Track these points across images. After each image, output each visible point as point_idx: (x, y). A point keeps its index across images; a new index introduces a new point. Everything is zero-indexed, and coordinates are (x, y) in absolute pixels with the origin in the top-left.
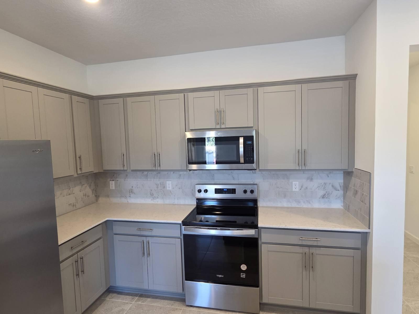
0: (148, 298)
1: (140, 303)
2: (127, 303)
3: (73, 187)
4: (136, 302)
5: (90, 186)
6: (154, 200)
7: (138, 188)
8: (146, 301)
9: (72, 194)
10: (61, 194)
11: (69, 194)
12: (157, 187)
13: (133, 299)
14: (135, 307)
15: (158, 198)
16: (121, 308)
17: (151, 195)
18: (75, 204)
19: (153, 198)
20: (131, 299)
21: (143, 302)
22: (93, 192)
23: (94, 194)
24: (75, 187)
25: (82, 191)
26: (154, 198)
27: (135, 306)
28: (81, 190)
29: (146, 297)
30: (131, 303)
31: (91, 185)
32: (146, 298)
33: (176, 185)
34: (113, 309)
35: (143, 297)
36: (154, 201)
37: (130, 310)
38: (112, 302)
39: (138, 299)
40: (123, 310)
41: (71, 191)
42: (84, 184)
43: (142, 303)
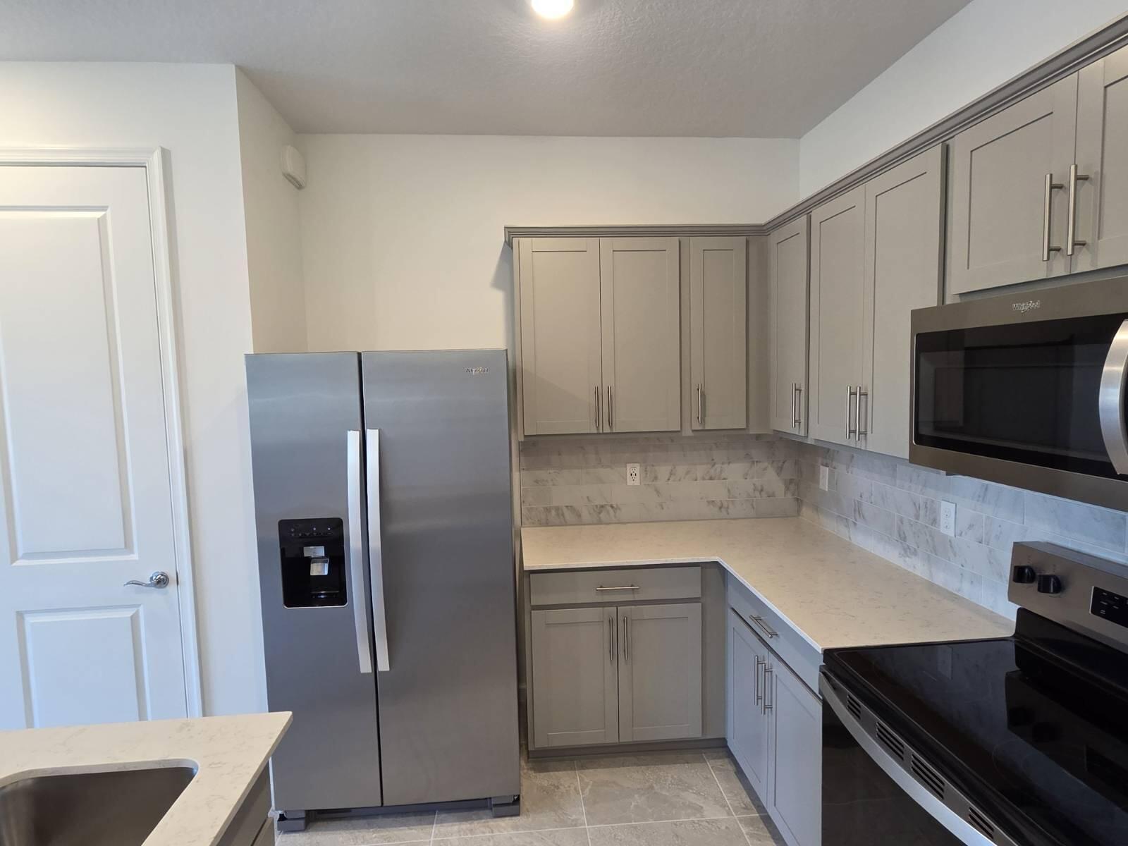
0: (773, 839)
1: (744, 830)
2: (724, 806)
3: (723, 464)
4: (741, 820)
5: (779, 470)
6: (907, 559)
7: (871, 503)
8: (760, 840)
9: (719, 479)
10: (688, 473)
11: (711, 479)
12: (917, 517)
13: (746, 808)
14: (723, 828)
15: (915, 553)
16: (701, 805)
17: (900, 535)
18: (725, 504)
19: (905, 550)
20: (742, 804)
21: (751, 836)
22: (787, 488)
23: (793, 495)
24: (729, 463)
25: (753, 478)
26: (908, 551)
27: (727, 828)
28: (747, 474)
29: (770, 832)
30: (729, 813)
31: (782, 468)
32: (769, 835)
33: (971, 526)
34: (691, 791)
35: (767, 827)
36: (905, 561)
37: (707, 824)
38: (707, 778)
39: (752, 819)
40: (699, 810)
41: (716, 470)
42: (757, 462)
43: (747, 834)
